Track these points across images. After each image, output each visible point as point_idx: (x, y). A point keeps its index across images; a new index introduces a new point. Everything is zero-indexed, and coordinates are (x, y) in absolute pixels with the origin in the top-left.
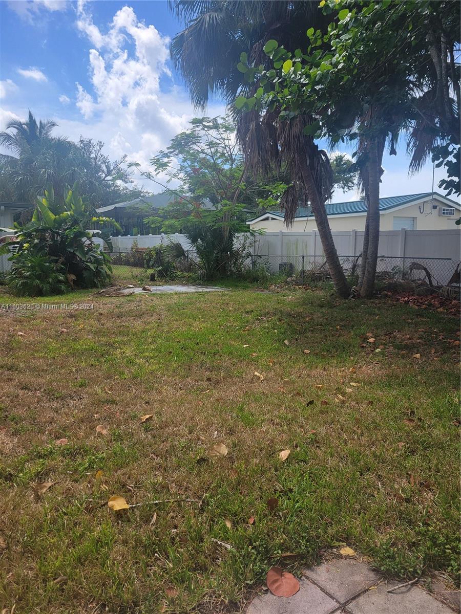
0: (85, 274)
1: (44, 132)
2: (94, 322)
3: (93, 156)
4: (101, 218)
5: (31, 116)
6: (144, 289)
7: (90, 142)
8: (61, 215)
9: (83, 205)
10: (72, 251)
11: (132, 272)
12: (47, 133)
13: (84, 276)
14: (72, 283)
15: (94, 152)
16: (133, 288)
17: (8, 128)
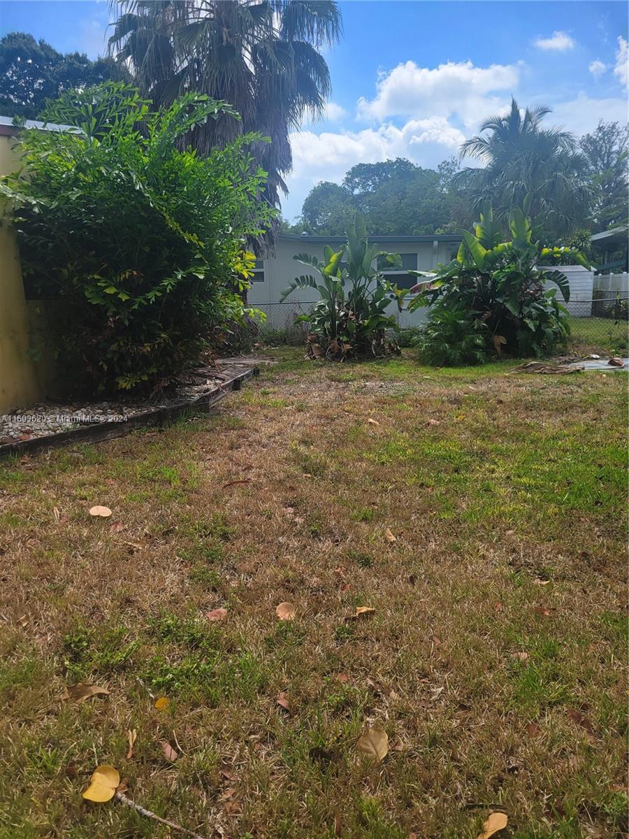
0: (521, 336)
1: (530, 124)
2: (481, 414)
3: (615, 148)
4: (556, 249)
5: (514, 106)
6: (612, 363)
7: (614, 127)
8: (495, 248)
9: (529, 230)
10: (501, 302)
11: (610, 333)
12: (535, 125)
13: (518, 338)
14: (499, 349)
15: (618, 142)
16: (597, 359)
17: (482, 130)
